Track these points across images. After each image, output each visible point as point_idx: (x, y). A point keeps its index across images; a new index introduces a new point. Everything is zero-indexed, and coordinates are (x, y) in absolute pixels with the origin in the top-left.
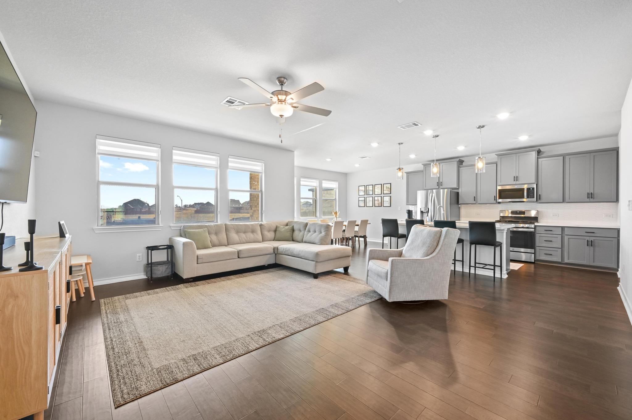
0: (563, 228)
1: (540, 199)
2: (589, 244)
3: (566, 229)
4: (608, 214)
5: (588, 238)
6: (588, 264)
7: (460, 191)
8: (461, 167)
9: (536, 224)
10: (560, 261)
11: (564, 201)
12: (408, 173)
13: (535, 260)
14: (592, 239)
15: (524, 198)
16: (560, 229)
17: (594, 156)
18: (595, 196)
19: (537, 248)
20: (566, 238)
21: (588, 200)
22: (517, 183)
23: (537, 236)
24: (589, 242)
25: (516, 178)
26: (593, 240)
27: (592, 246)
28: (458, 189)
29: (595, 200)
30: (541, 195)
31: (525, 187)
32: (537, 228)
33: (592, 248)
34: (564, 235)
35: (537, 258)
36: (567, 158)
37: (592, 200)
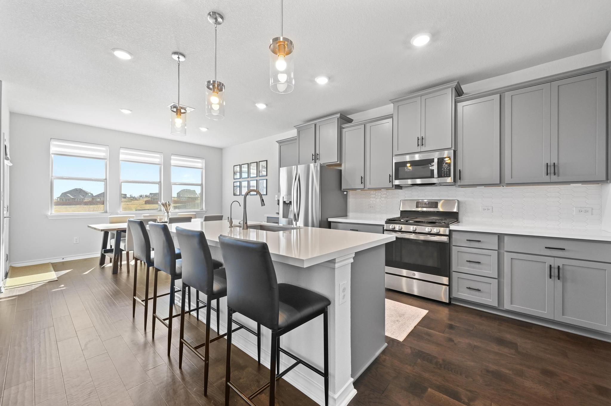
0: (500, 236)
1: (460, 179)
2: (552, 274)
3: (506, 238)
4: (583, 208)
5: (550, 261)
6: (551, 317)
7: (343, 168)
8: (344, 128)
9: (453, 227)
10: (496, 304)
11: (501, 183)
12: (281, 143)
13: (450, 299)
14: (559, 262)
15: (434, 177)
16: (496, 238)
17: (558, 86)
18: (561, 170)
19: (454, 275)
20: (507, 257)
21: (547, 179)
22: (423, 149)
23: (454, 250)
24: (552, 270)
25: (421, 141)
26: (561, 267)
27: (559, 279)
28: (340, 165)
29: (560, 179)
30: (461, 171)
31: (436, 157)
32: (454, 235)
33: (559, 283)
34: (502, 251)
35: (454, 295)
36: (507, 95)
37: (554, 178)
